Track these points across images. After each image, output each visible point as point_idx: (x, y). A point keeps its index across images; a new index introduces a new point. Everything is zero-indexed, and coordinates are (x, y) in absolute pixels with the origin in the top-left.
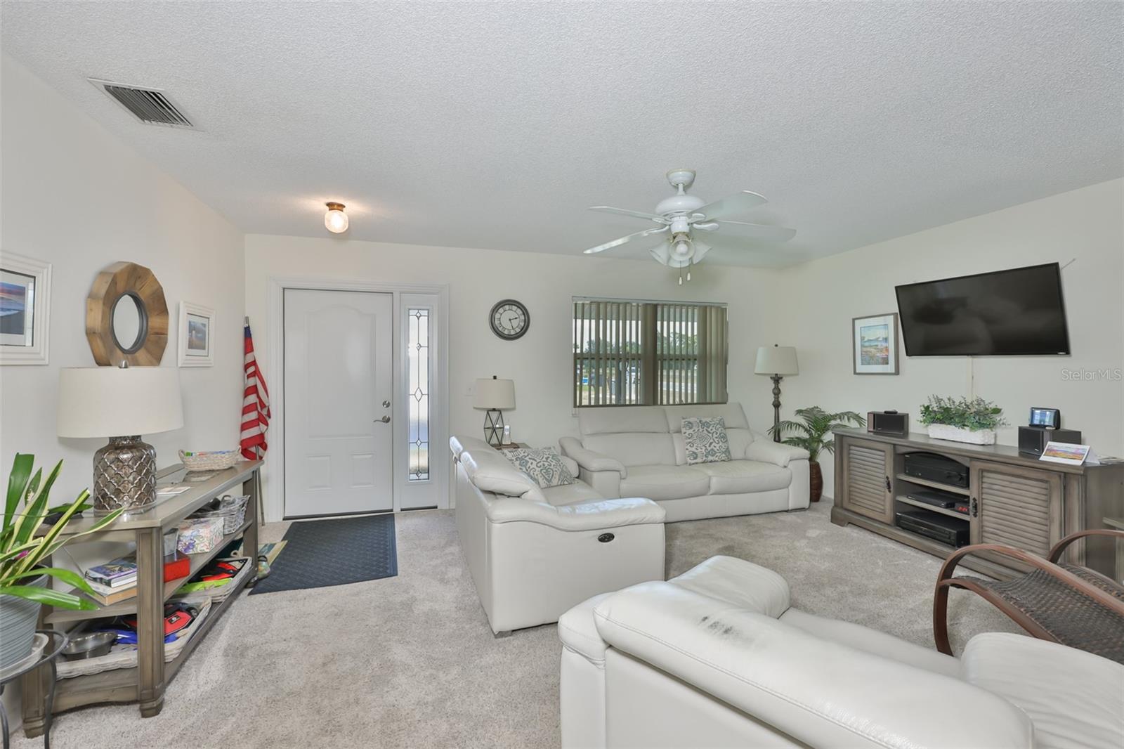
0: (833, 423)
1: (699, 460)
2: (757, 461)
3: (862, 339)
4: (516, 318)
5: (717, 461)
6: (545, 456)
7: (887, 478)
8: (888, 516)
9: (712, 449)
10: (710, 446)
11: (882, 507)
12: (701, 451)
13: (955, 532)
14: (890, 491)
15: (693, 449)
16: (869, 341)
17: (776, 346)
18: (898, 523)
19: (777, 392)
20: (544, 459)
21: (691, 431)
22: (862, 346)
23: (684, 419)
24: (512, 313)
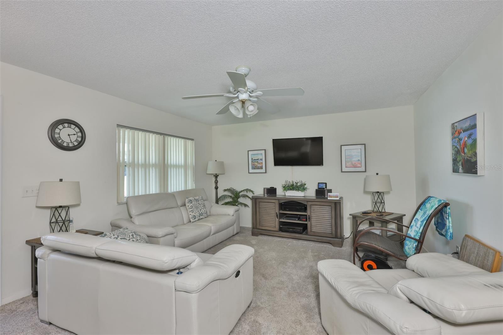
0: (241, 194)
1: (197, 219)
2: (218, 215)
3: (252, 159)
4: (74, 134)
5: (203, 218)
6: (130, 234)
7: (277, 213)
8: (277, 228)
9: (202, 213)
10: (200, 211)
11: (274, 225)
12: (197, 214)
13: (302, 228)
14: (277, 218)
15: (194, 214)
16: (255, 160)
17: (216, 161)
18: (281, 230)
19: (216, 182)
20: (131, 237)
21: (192, 204)
22: (252, 162)
23: (187, 198)
24: (72, 130)
